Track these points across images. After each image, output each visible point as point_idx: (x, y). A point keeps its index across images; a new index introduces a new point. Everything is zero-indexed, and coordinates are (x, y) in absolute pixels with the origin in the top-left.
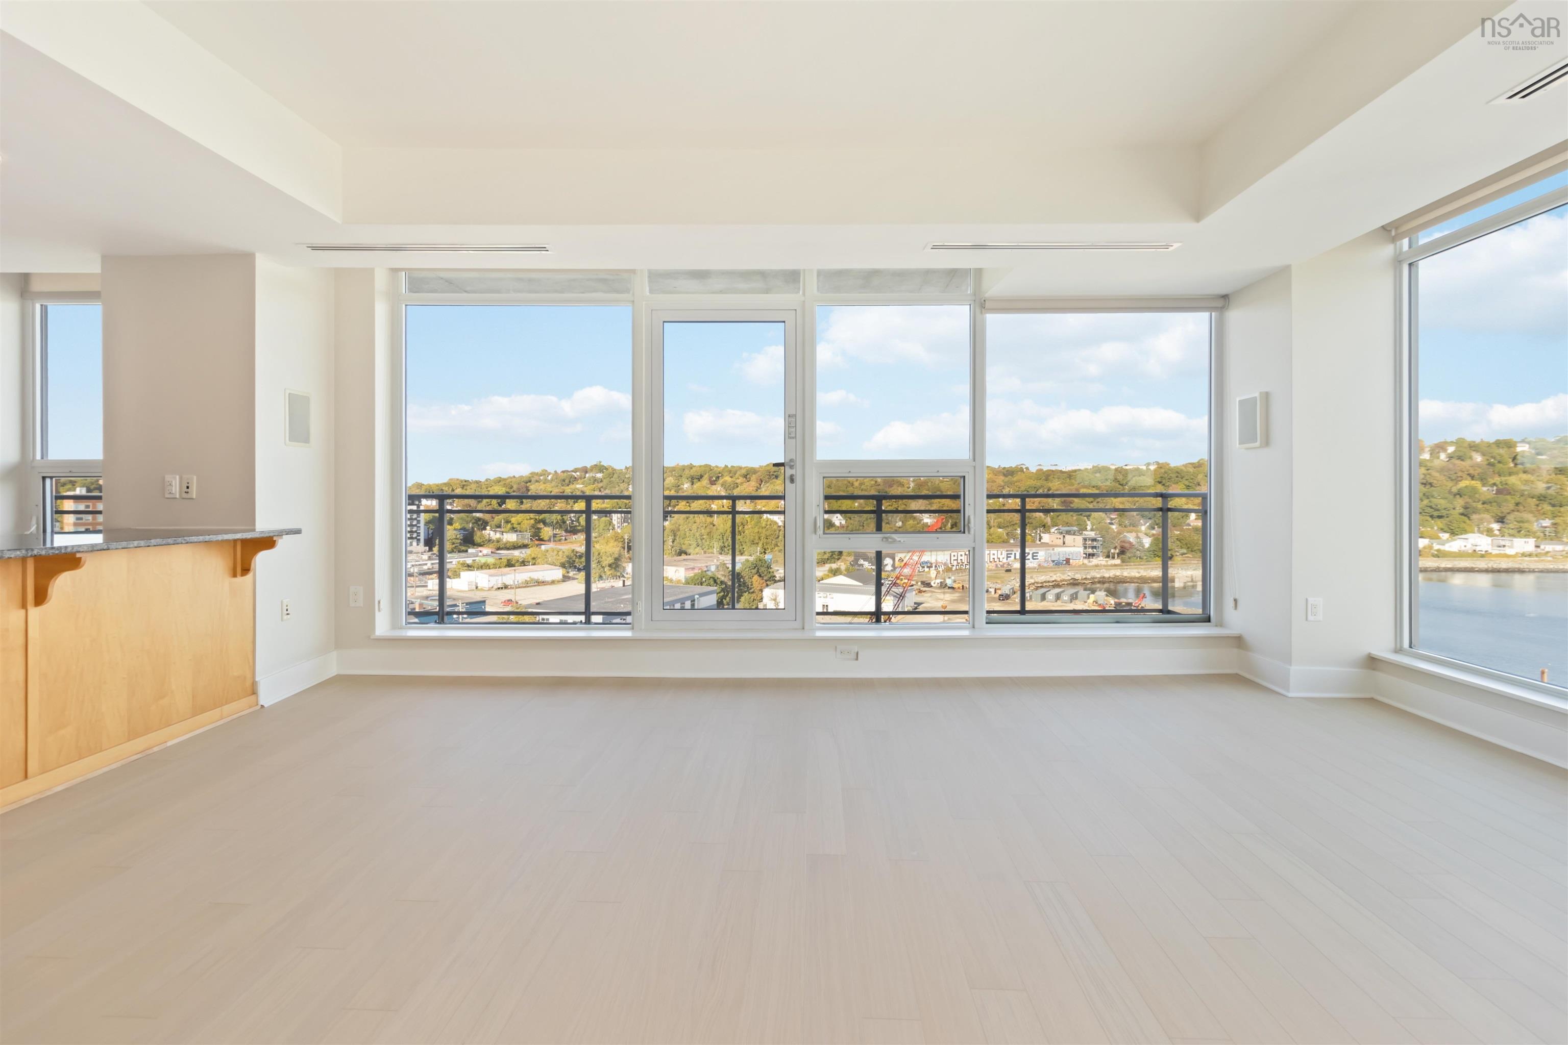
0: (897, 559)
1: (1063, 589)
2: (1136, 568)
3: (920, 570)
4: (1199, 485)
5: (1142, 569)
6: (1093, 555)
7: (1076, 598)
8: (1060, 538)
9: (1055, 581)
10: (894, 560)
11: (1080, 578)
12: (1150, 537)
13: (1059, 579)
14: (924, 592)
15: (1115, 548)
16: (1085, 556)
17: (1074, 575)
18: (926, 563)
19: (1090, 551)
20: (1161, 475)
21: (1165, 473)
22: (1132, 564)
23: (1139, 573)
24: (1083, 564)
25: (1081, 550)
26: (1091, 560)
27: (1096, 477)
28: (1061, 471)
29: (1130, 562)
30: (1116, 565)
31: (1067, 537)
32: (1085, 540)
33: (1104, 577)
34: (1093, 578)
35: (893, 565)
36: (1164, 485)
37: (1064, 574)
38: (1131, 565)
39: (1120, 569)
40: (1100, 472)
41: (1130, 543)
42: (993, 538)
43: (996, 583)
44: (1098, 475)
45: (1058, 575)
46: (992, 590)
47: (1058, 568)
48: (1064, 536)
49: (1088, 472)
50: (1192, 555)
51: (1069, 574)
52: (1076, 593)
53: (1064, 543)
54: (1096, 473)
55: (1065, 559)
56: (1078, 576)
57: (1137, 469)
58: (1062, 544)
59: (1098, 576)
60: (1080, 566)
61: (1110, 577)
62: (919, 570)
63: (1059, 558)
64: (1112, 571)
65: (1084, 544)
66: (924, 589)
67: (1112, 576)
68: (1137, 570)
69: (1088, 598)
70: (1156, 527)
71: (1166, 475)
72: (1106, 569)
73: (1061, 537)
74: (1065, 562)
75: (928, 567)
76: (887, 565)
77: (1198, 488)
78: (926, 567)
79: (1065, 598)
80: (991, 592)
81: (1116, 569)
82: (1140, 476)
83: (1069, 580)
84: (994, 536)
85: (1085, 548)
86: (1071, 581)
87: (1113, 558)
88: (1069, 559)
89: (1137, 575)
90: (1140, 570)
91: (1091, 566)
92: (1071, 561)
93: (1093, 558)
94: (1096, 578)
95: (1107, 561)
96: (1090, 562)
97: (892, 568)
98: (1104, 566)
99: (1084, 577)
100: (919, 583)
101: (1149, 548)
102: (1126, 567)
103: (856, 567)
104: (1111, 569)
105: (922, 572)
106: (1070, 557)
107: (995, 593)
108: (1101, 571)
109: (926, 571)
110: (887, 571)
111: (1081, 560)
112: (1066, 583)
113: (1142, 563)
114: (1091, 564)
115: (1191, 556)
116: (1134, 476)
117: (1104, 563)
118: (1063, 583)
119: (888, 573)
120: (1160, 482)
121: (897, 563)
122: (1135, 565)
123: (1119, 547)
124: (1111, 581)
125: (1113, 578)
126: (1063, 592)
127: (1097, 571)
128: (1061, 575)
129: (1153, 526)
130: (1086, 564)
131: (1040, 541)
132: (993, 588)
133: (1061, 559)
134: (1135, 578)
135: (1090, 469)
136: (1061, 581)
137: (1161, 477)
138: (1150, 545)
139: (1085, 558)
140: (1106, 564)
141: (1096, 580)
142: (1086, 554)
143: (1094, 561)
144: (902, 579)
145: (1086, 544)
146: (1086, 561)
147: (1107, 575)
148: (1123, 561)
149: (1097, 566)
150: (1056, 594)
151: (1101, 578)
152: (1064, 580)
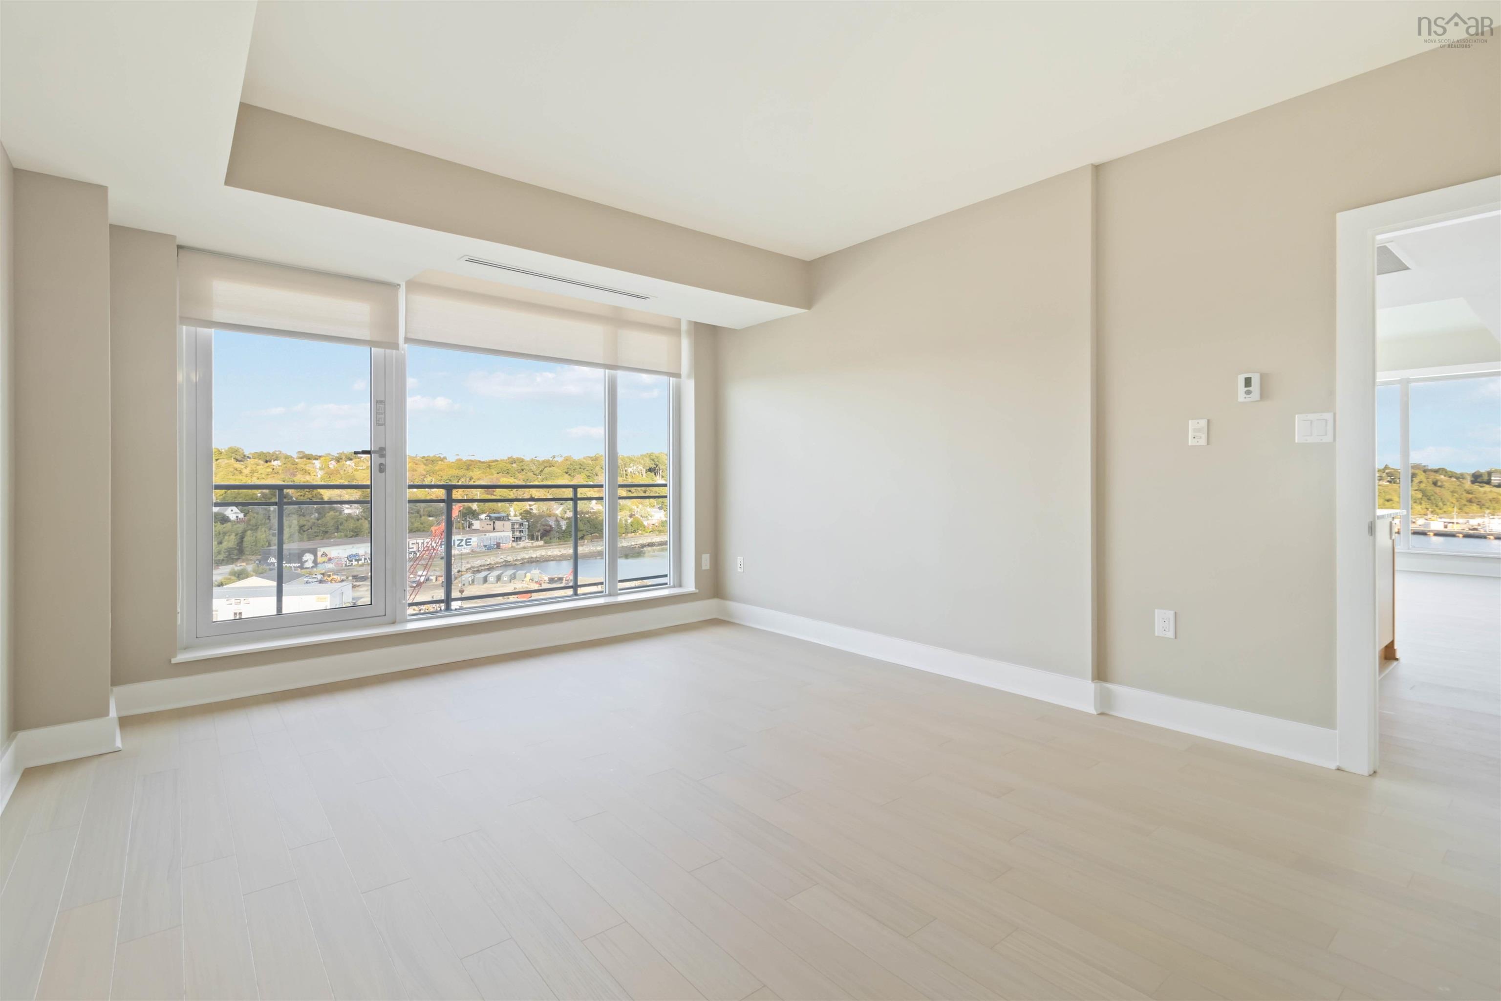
0: (319, 554)
1: (501, 572)
2: (558, 548)
3: (348, 564)
4: (597, 475)
5: (562, 548)
6: (520, 538)
7: (515, 578)
8: (490, 524)
9: (490, 564)
10: (315, 555)
11: (512, 560)
12: (565, 520)
13: (493, 562)
14: (359, 586)
15: (539, 531)
16: (513, 539)
17: (506, 558)
18: (355, 556)
19: (517, 534)
20: (568, 466)
21: (571, 464)
22: (553, 544)
23: (560, 551)
24: (512, 547)
25: (510, 534)
26: (519, 543)
27: (512, 467)
28: (480, 461)
29: (550, 543)
30: (540, 546)
31: (497, 522)
32: (513, 524)
33: (532, 557)
34: (523, 559)
35: (315, 562)
36: (570, 475)
37: (496, 557)
38: (552, 546)
39: (545, 549)
40: (515, 463)
41: (551, 526)
42: (424, 527)
43: (435, 570)
44: (514, 465)
45: (492, 559)
46: (433, 578)
47: (491, 552)
48: (494, 522)
49: (506, 463)
50: (599, 534)
51: (502, 557)
52: (514, 574)
53: (494, 529)
54: (512, 464)
55: (496, 543)
56: (510, 558)
57: (548, 461)
58: (492, 530)
59: (527, 557)
60: (509, 549)
61: (536, 557)
62: (346, 564)
63: (490, 543)
64: (538, 551)
65: (512, 529)
66: (357, 583)
67: (538, 556)
68: (557, 550)
69: (525, 577)
70: (568, 511)
71: (572, 466)
72: (533, 550)
73: (492, 523)
74: (496, 546)
75: (356, 560)
76: (307, 561)
77: (596, 478)
78: (354, 560)
79: (505, 579)
80: (432, 580)
81: (541, 550)
82: (550, 467)
83: (502, 562)
84: (425, 525)
85: (513, 532)
86: (504, 563)
87: (537, 539)
88: (500, 543)
89: (559, 554)
90: (560, 549)
91: (520, 548)
92: (501, 544)
93: (520, 541)
94: (526, 558)
95: (532, 543)
96: (518, 544)
97: (313, 565)
98: (531, 547)
99: (515, 558)
100: (350, 578)
101: (565, 530)
102: (549, 547)
103: (265, 567)
104: (537, 550)
105: (350, 566)
106: (501, 541)
107: (436, 580)
108: (529, 552)
109: (354, 564)
110: (306, 568)
111: (510, 544)
112: (500, 565)
113: (561, 543)
114: (519, 547)
115: (597, 535)
116: (545, 467)
117: (529, 545)
118: (497, 565)
119: (308, 570)
120: (567, 473)
121: (320, 559)
122: (556, 545)
123: (542, 530)
124: (538, 561)
125: (539, 558)
126: (502, 573)
127: (526, 552)
128: (494, 558)
129: (566, 510)
130: (514, 547)
131: (469, 528)
132: (433, 576)
133: (492, 543)
134: (557, 556)
135: (506, 460)
136: (495, 564)
137: (568, 468)
138: (567, 527)
139: (513, 541)
140: (531, 546)
141: (525, 561)
142: (514, 538)
143: (522, 544)
144: (330, 575)
145: (514, 529)
146: (514, 544)
147: (534, 556)
148: (546, 543)
149: (524, 548)
150: (496, 576)
151: (529, 558)
152: (498, 563)
